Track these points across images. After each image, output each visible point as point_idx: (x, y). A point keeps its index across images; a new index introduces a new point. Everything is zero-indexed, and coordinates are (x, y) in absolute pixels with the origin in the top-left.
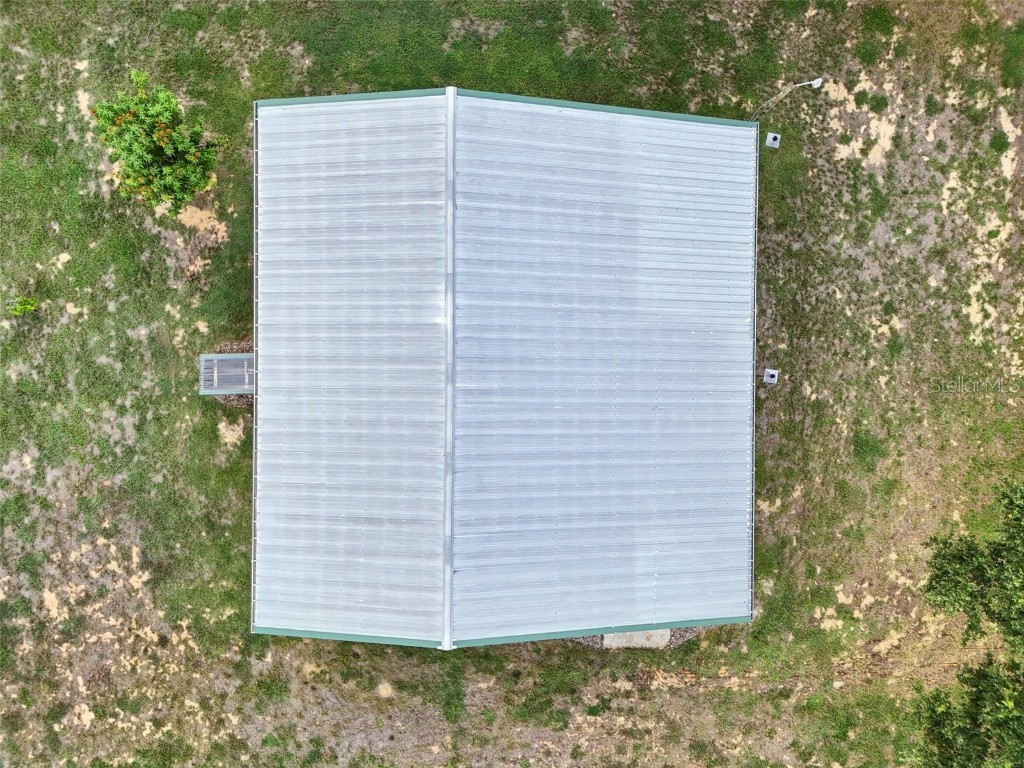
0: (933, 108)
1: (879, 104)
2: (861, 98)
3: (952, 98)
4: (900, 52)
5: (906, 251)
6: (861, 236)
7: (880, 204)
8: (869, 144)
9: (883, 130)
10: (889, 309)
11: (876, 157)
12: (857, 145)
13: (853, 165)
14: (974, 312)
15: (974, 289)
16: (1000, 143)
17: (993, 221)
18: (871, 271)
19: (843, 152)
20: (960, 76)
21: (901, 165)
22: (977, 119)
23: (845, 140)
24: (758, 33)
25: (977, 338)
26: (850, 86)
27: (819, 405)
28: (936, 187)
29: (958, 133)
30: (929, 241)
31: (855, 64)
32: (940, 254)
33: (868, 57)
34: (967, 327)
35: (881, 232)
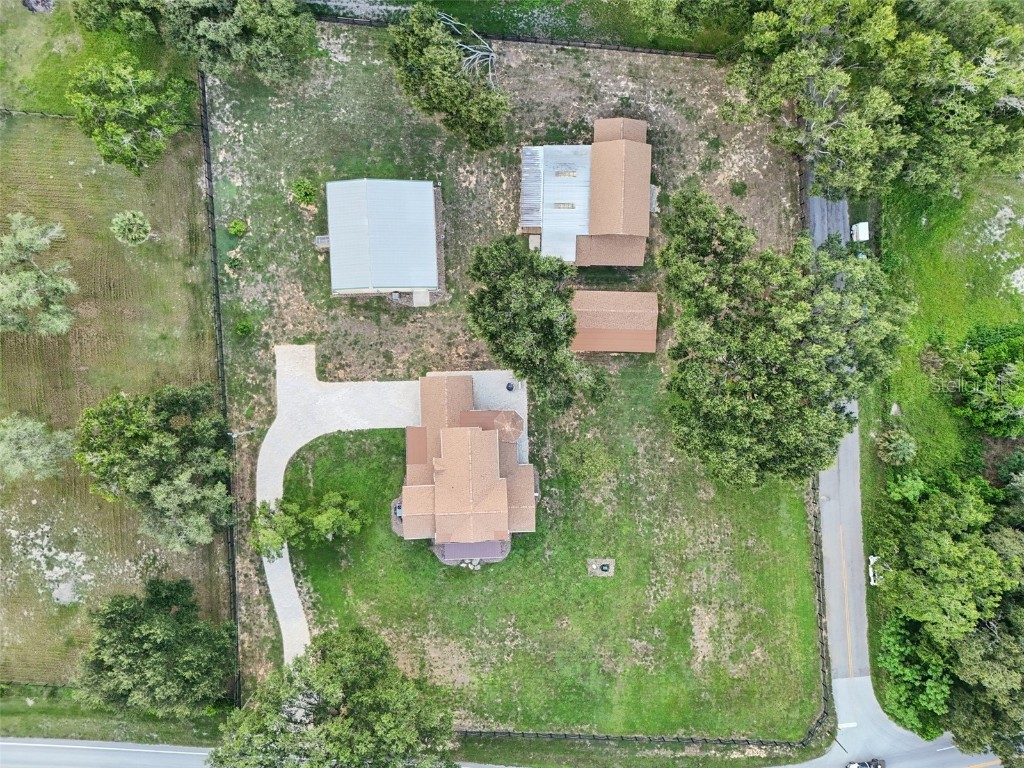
0: (485, 173)
1: (472, 173)
2: (467, 172)
3: (490, 171)
4: (476, 160)
5: (481, 208)
6: (470, 205)
7: (474, 197)
8: (470, 183)
9: (473, 179)
10: (478, 222)
11: (472, 186)
12: (467, 183)
13: (467, 188)
14: (498, 222)
15: (498, 217)
16: (502, 181)
17: (502, 200)
18: (473, 213)
19: (464, 185)
20: (491, 165)
21: (478, 187)
22: (496, 175)
23: (464, 182)
24: (441, 157)
25: (500, 229)
26: (465, 168)
27: (463, 246)
28: (487, 192)
29: (492, 179)
30: (487, 205)
31: (465, 163)
32: (489, 208)
33: (468, 162)
34: (497, 226)
35: (475, 204)
